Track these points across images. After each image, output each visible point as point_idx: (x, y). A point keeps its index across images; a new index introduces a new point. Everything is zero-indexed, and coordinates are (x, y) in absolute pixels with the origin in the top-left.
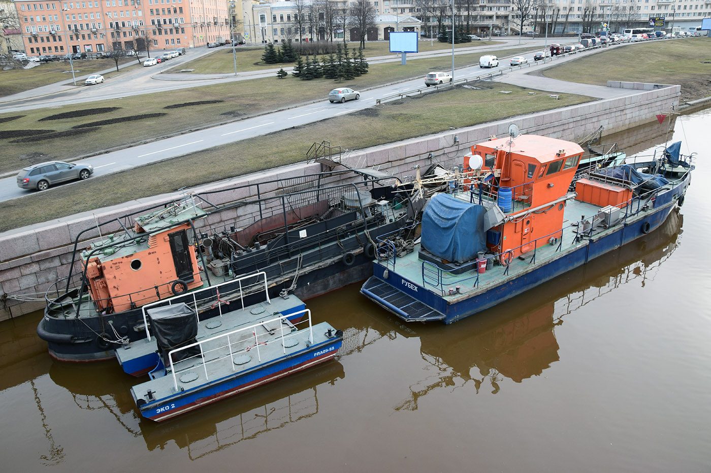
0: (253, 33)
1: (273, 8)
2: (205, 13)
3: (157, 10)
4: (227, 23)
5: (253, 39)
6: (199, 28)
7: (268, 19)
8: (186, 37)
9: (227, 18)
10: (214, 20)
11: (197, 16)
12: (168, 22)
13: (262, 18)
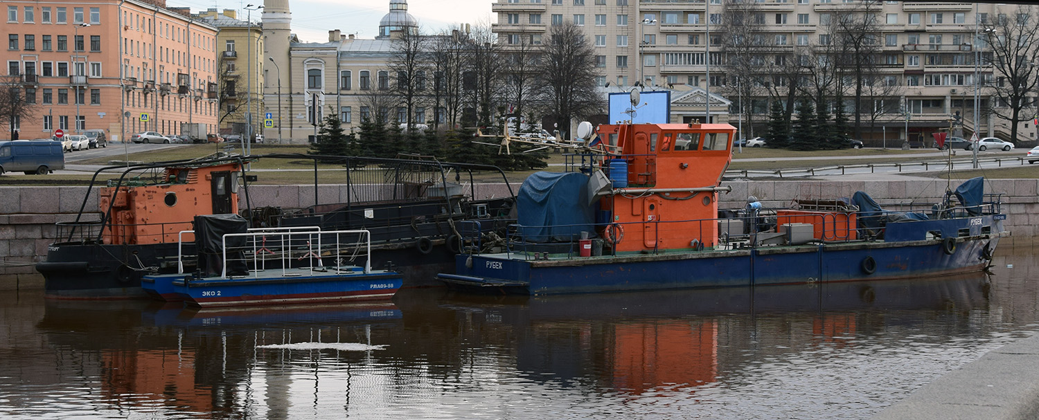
0: (285, 115)
1: (342, 53)
2: (158, 58)
3: (29, 39)
4: (211, 95)
5: (285, 130)
6: (137, 93)
7: (328, 81)
8: (102, 114)
9: (213, 80)
10: (179, 81)
11: (136, 63)
12: (55, 71)
13: (314, 77)
